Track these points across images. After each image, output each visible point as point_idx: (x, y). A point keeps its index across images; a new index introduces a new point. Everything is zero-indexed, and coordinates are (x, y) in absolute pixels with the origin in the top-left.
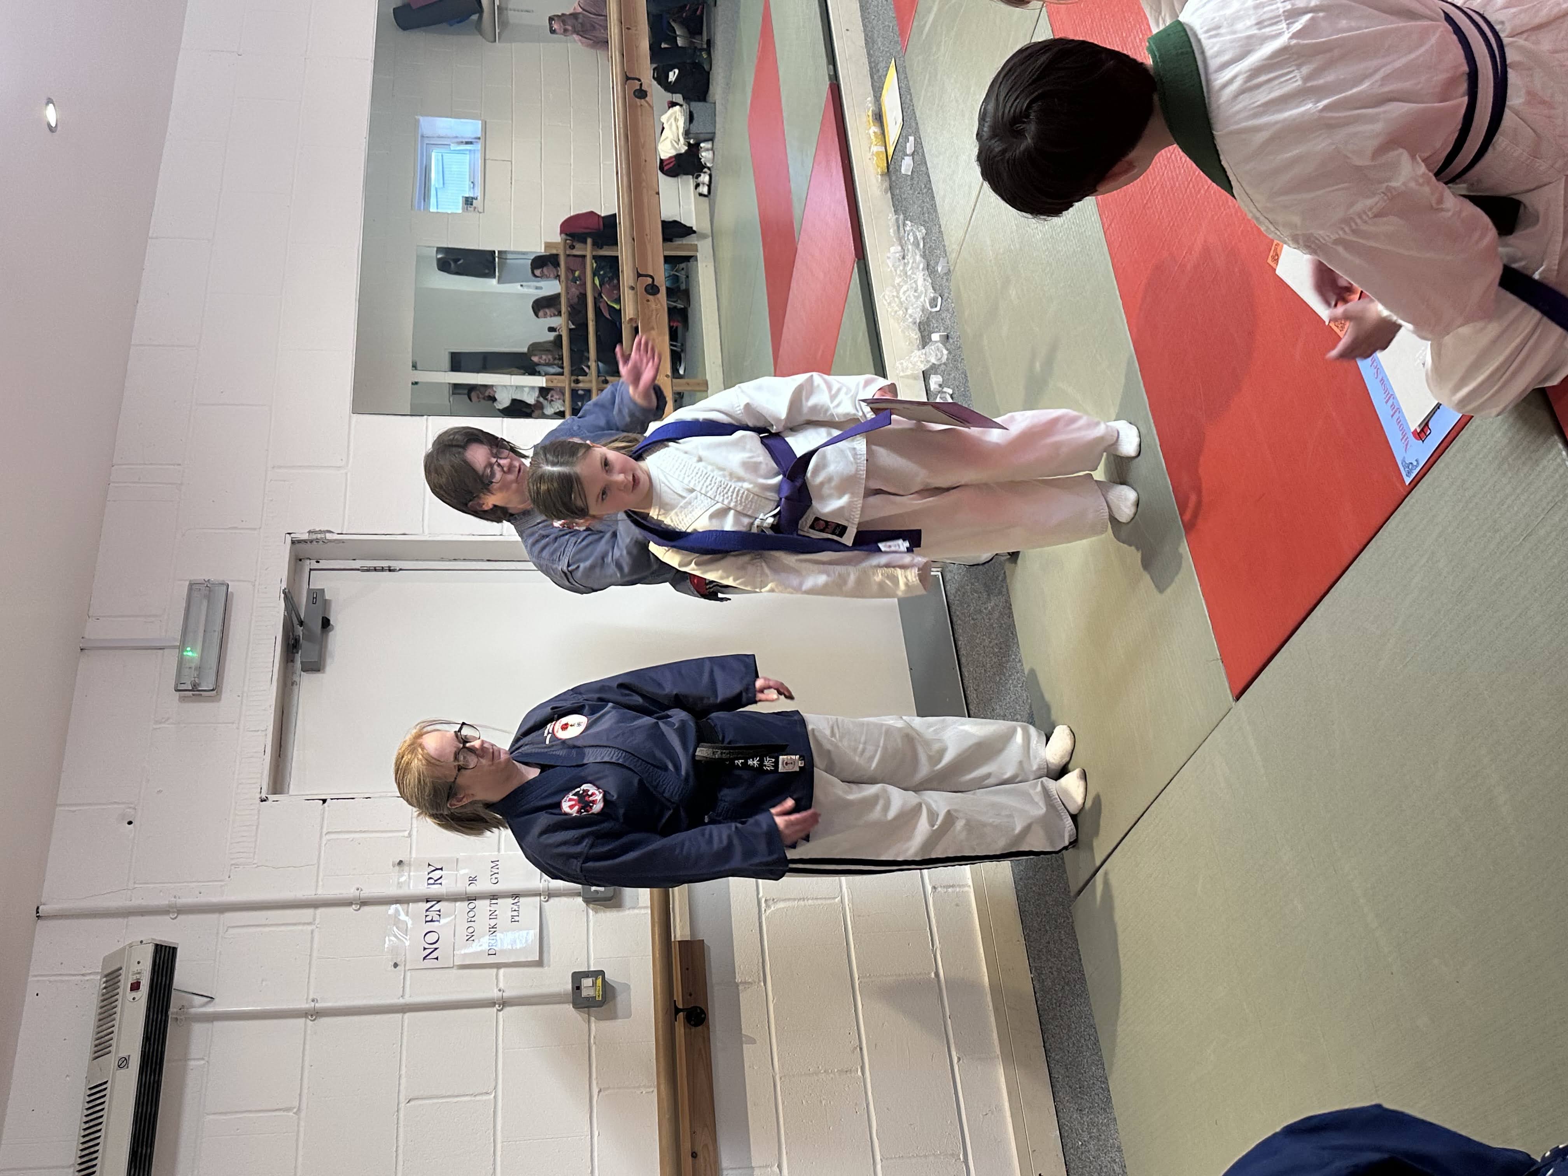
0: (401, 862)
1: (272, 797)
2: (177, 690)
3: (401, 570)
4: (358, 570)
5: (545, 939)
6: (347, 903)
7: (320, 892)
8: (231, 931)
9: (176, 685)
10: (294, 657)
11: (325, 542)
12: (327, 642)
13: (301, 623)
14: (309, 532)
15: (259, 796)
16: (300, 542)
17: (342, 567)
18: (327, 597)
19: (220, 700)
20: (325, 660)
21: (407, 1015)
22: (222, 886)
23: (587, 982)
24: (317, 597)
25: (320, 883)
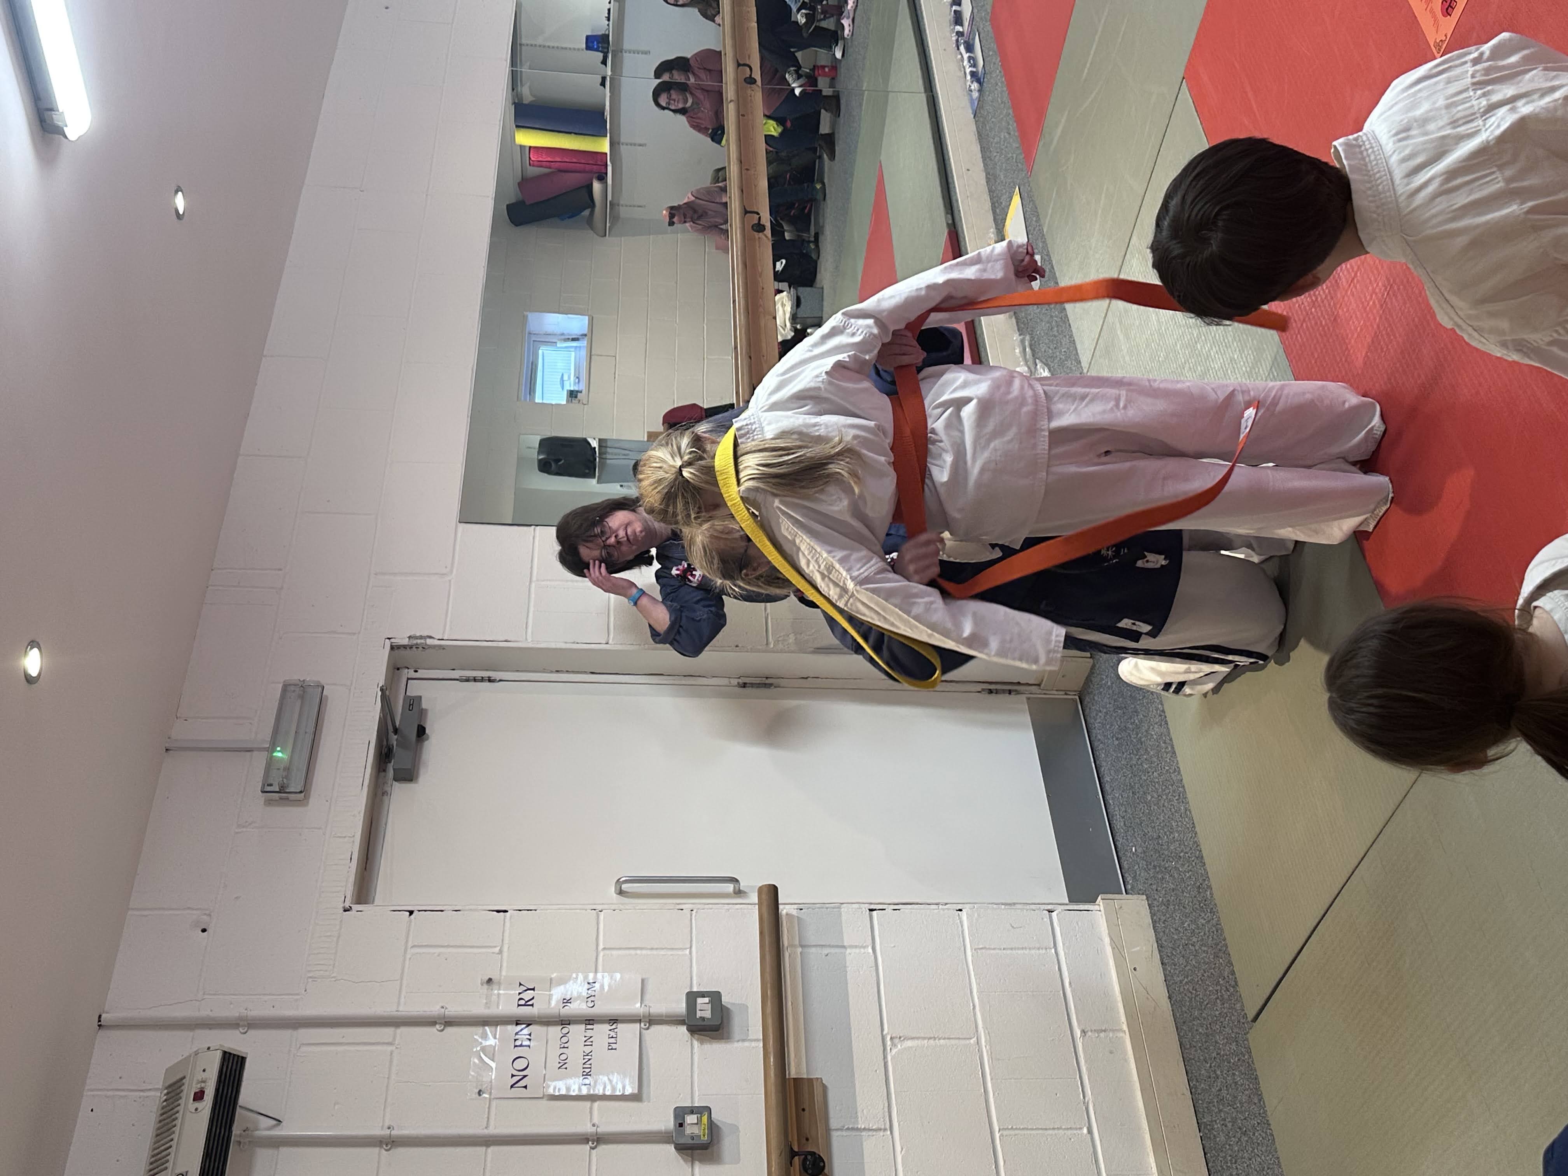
0: (490, 981)
1: (355, 907)
2: (263, 792)
3: (500, 680)
4: (457, 680)
5: (645, 1071)
6: (429, 1022)
7: (401, 1009)
8: (304, 1049)
9: (263, 785)
10: (386, 767)
11: (424, 648)
12: (421, 753)
13: (396, 731)
14: (410, 637)
15: (342, 905)
16: (399, 647)
17: (441, 677)
18: (424, 706)
19: (307, 804)
20: (418, 769)
21: (491, 1149)
22: (297, 1000)
23: (691, 1119)
24: (413, 704)
25: (402, 1000)
